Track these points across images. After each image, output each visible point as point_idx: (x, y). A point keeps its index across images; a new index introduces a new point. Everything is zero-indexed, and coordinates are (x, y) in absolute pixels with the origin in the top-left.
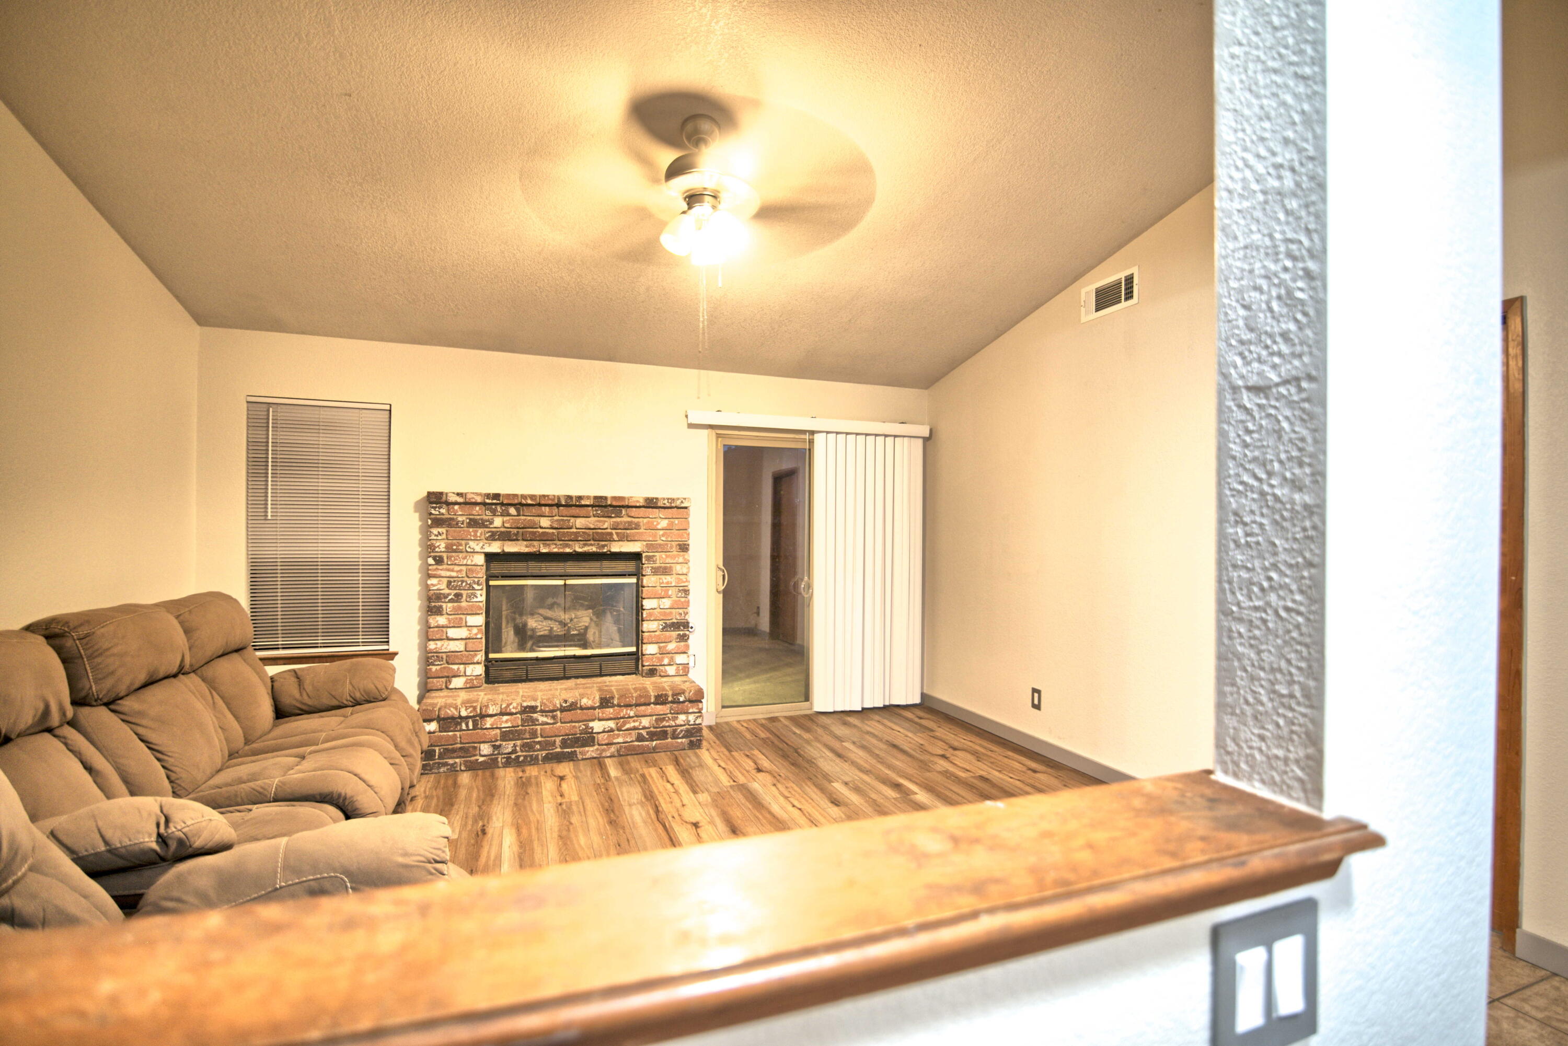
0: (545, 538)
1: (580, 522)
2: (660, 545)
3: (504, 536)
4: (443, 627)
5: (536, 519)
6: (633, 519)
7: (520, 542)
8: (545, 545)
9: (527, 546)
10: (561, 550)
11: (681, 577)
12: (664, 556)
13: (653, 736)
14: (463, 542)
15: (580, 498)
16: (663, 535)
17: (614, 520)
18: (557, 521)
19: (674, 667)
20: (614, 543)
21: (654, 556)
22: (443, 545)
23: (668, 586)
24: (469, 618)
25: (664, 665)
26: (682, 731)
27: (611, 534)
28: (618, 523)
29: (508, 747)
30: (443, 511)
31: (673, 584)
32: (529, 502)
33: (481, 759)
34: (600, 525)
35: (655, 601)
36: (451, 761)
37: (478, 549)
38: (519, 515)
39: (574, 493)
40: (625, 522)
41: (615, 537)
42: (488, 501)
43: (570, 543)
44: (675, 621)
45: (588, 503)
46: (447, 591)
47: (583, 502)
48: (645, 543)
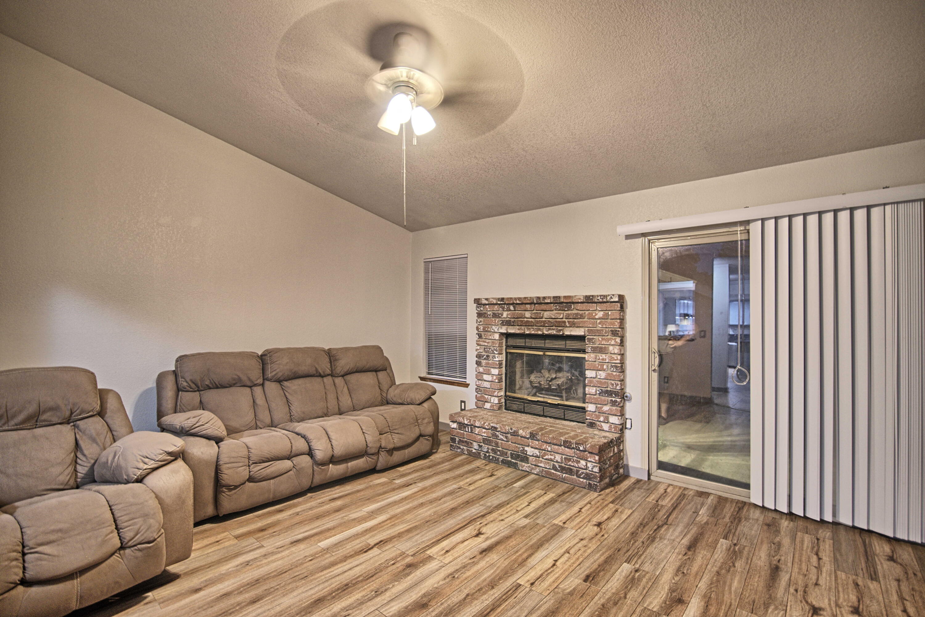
0: (528, 324)
1: (546, 314)
2: (598, 330)
3: (508, 323)
4: (481, 373)
5: (523, 312)
6: (579, 312)
7: (515, 327)
8: (529, 329)
9: (519, 329)
10: (536, 332)
11: (613, 356)
12: (600, 339)
13: (563, 469)
14: (490, 326)
15: (544, 298)
16: (600, 323)
17: (567, 312)
18: (534, 313)
19: (608, 425)
20: (566, 328)
21: (593, 339)
22: (482, 328)
23: (603, 362)
24: (492, 370)
25: (600, 421)
26: (583, 473)
27: (565, 322)
28: (569, 315)
29: (485, 448)
30: (482, 309)
31: (607, 361)
32: (518, 302)
33: (474, 451)
34: (558, 316)
35: (594, 372)
36: (462, 447)
37: (496, 330)
38: (515, 310)
39: (541, 295)
40: (574, 314)
41: (567, 324)
42: (499, 302)
43: (541, 328)
44: (609, 389)
45: (549, 301)
46: (483, 353)
47: (546, 301)
48: (587, 329)
